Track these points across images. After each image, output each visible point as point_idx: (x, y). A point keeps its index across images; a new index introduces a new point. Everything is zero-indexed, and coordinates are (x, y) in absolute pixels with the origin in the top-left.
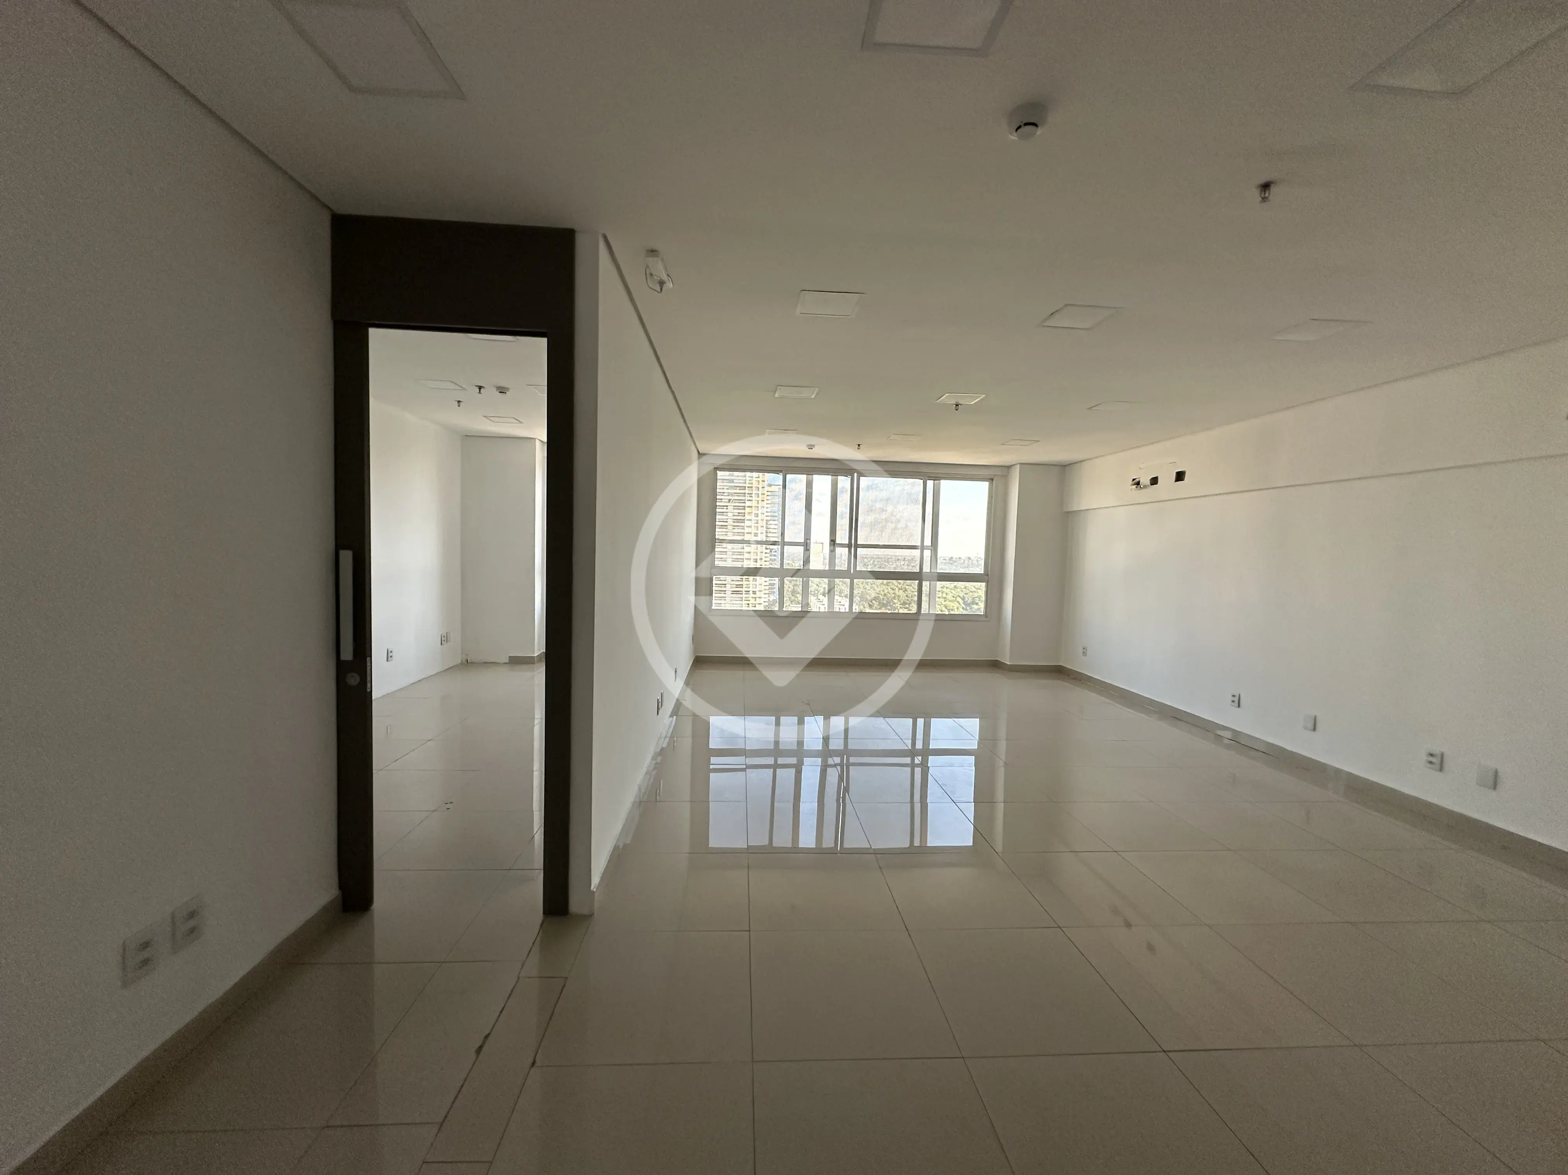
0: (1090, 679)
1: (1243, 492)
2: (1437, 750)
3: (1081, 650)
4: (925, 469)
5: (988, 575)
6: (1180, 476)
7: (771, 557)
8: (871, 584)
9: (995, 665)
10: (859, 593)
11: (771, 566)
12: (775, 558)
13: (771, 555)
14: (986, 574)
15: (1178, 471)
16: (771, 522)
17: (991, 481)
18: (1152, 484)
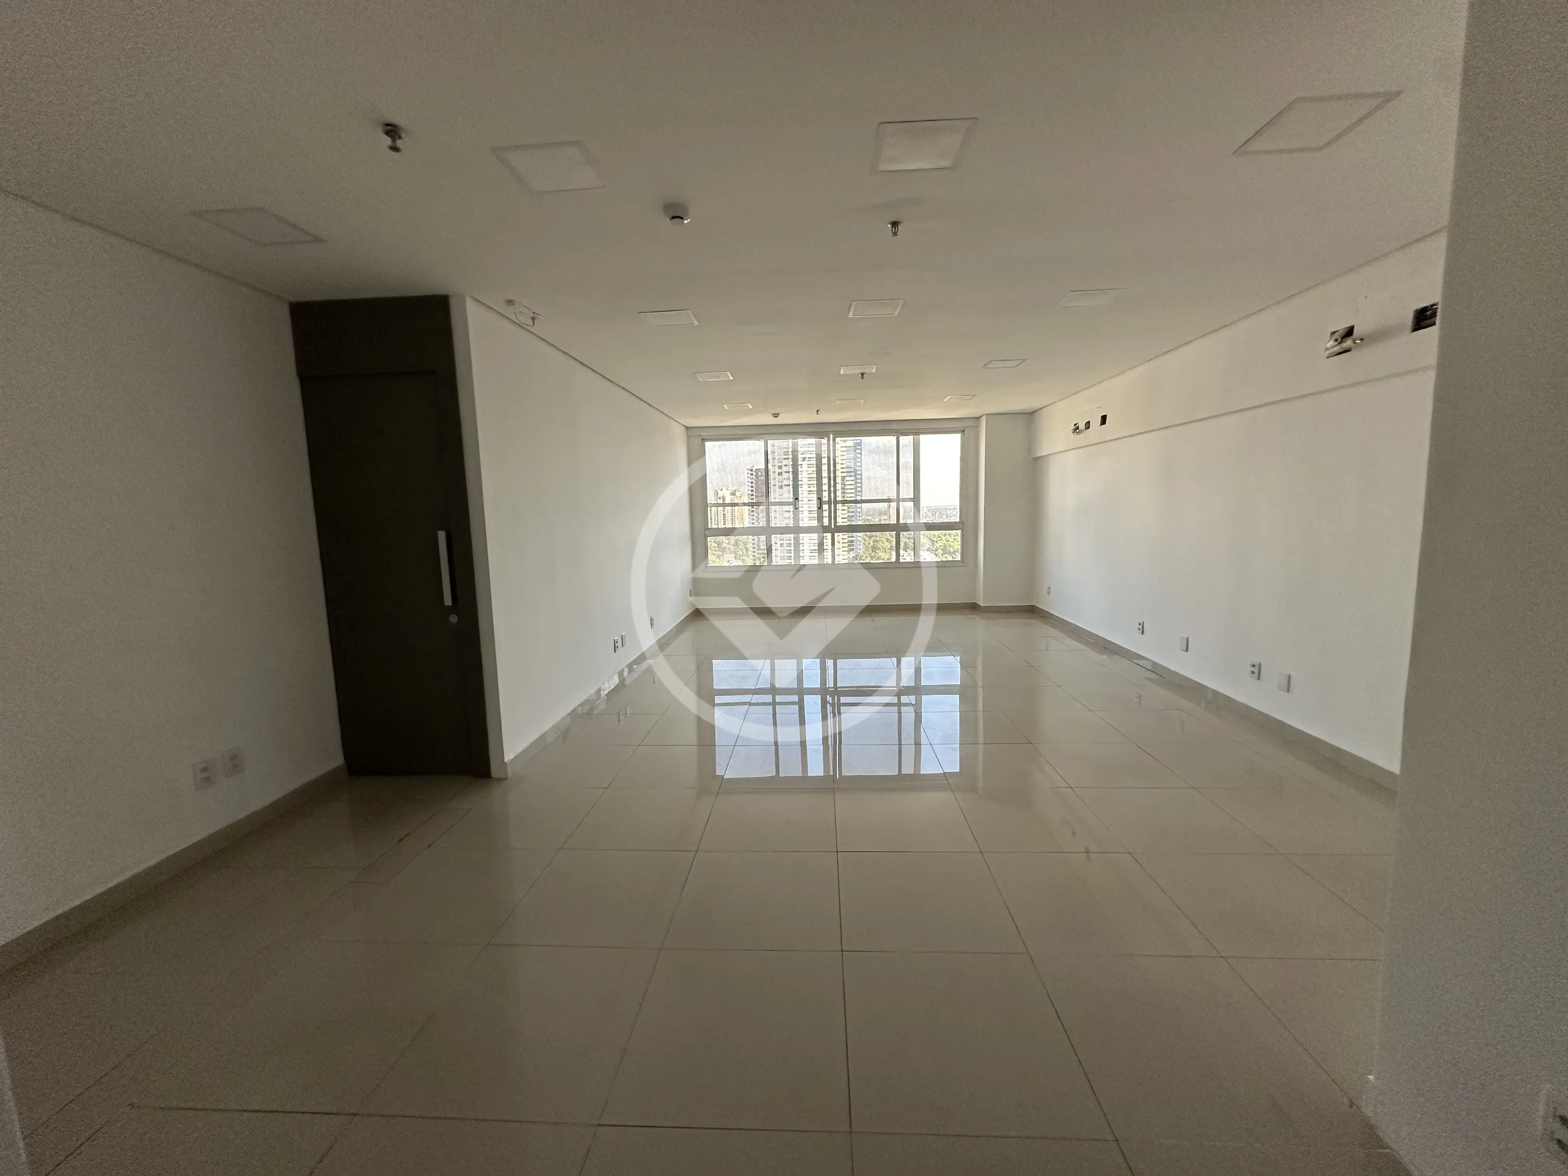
0: (1052, 616)
1: (1145, 432)
2: (1256, 662)
3: (1046, 590)
4: (894, 426)
5: (963, 523)
6: (1104, 419)
7: (849, 514)
8: (954, 536)
9: (973, 607)
10: (941, 546)
11: (849, 523)
12: (853, 514)
13: (849, 512)
14: (961, 522)
15: (1102, 415)
16: (847, 478)
17: (963, 433)
18: (1086, 429)
